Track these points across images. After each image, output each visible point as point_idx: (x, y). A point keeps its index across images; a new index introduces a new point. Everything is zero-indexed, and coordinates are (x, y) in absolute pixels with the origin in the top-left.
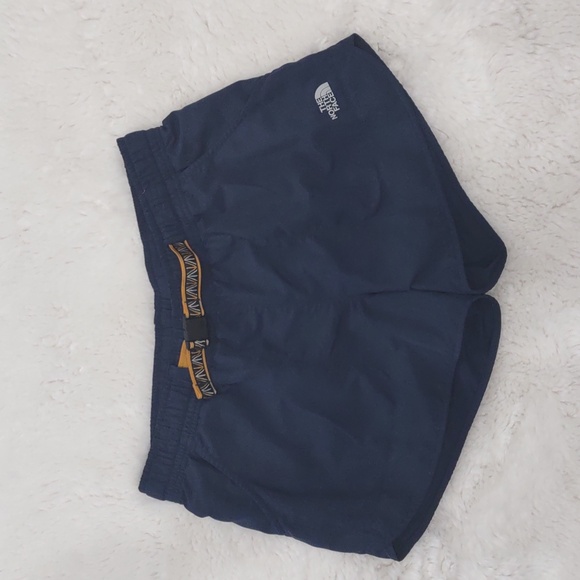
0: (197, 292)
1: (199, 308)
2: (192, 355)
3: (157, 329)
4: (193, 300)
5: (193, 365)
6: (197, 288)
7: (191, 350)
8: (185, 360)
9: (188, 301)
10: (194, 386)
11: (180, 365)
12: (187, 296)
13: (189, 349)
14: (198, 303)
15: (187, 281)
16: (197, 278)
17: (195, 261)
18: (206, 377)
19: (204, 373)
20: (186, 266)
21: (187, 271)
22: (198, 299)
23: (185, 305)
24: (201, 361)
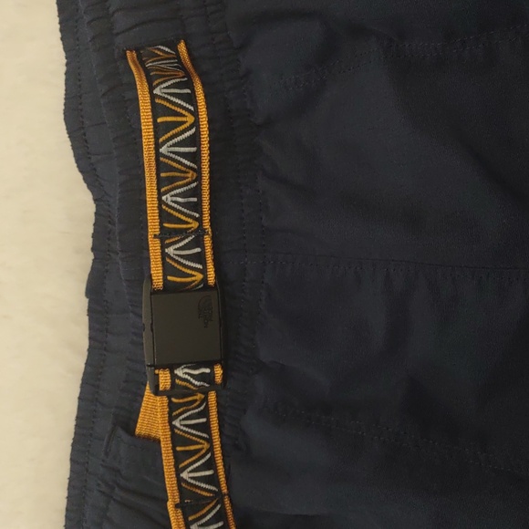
0: (197, 207)
1: (200, 258)
2: (172, 407)
3: (92, 312)
4: (183, 233)
5: (176, 439)
6: (197, 192)
7: (168, 394)
8: (152, 417)
9: (165, 235)
10: (170, 505)
11: (141, 428)
12: (164, 216)
13: (156, 392)
14: (198, 242)
15: (160, 166)
16: (195, 158)
17: (191, 99)
18: (213, 480)
19: (210, 464)
20: (157, 110)
21: (159, 130)
22: (200, 232)
23: (154, 247)
24: (205, 428)
